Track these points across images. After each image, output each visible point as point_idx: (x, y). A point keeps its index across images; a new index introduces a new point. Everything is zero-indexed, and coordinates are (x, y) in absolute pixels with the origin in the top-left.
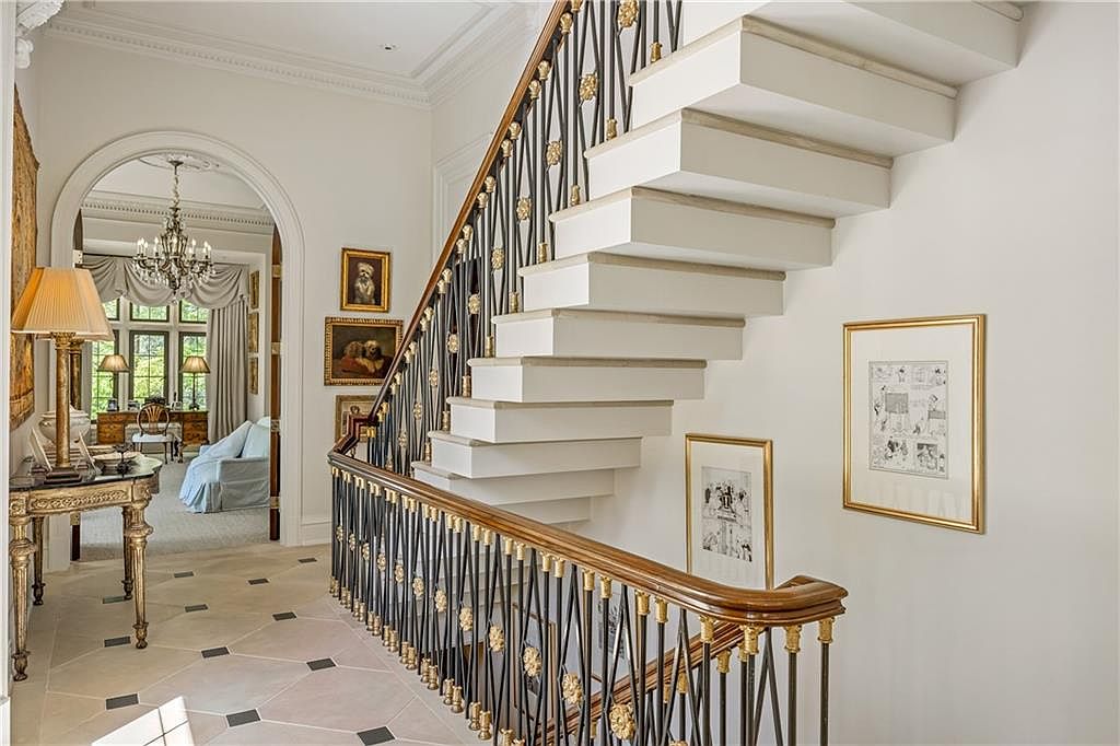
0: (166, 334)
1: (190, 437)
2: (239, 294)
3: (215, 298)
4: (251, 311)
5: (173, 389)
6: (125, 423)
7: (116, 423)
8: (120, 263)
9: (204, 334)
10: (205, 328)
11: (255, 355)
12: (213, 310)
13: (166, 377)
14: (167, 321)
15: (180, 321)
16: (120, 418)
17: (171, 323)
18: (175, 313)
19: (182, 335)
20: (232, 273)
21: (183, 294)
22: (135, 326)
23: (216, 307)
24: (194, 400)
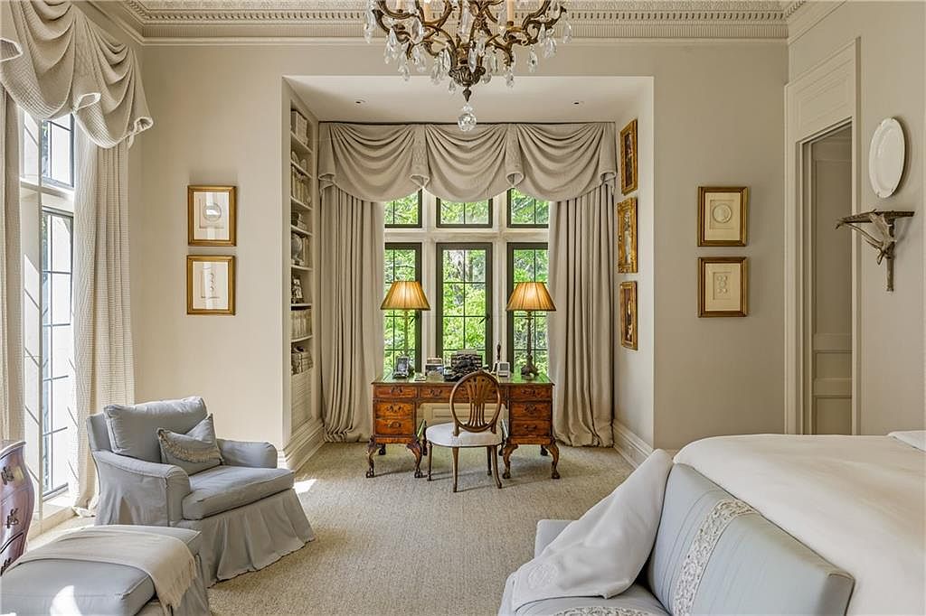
0: (488, 247)
1: (523, 430)
2: (600, 173)
3: (563, 180)
4: (620, 198)
5: (500, 338)
6: (416, 402)
7: (402, 401)
8: (420, 132)
9: (543, 246)
10: (546, 235)
11: (631, 277)
12: (559, 203)
13: (489, 317)
14: (490, 225)
15: (509, 225)
16: (409, 393)
17: (495, 229)
18: (500, 212)
19: (511, 247)
20: (587, 137)
21: (512, 177)
22: (444, 235)
23: (562, 197)
24: (530, 359)
